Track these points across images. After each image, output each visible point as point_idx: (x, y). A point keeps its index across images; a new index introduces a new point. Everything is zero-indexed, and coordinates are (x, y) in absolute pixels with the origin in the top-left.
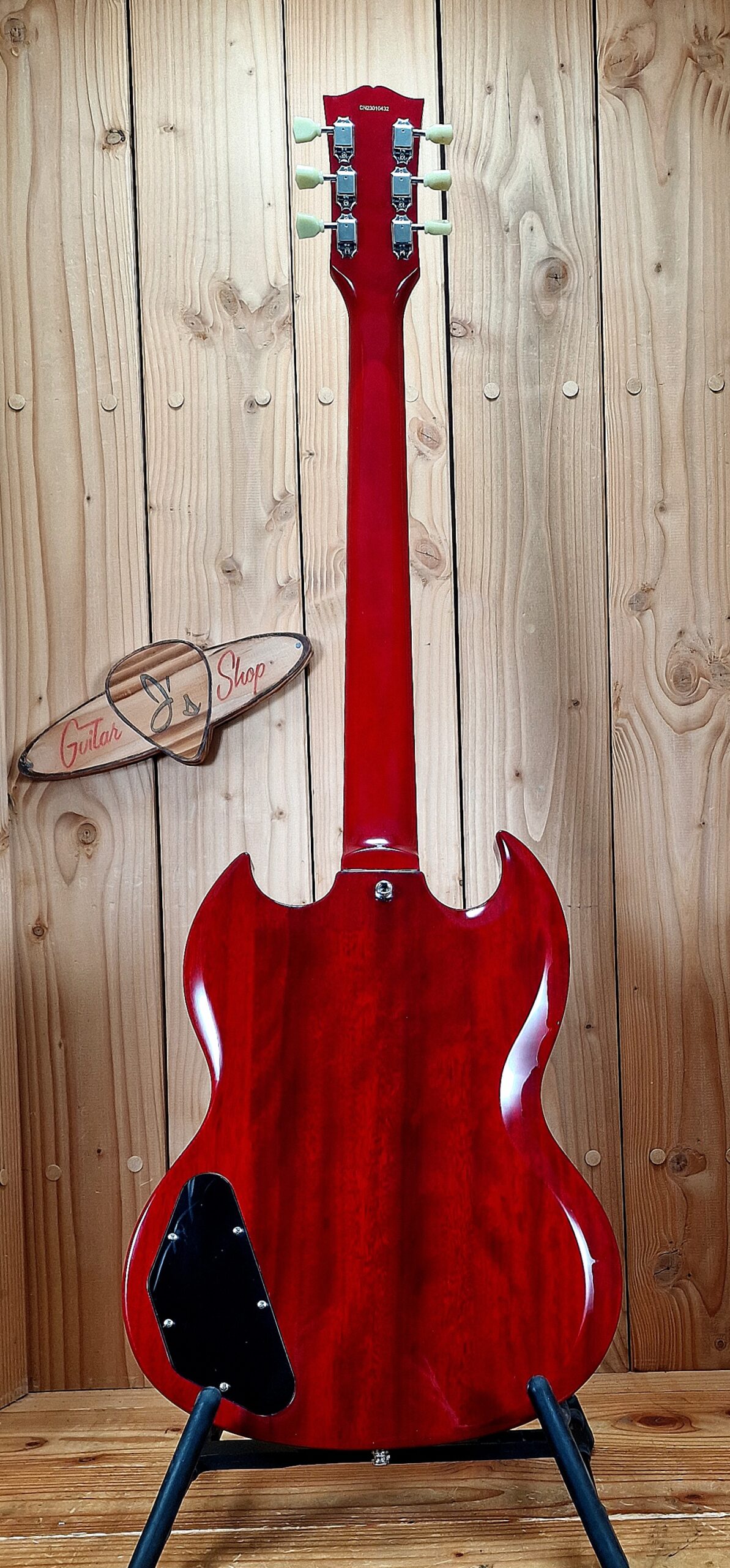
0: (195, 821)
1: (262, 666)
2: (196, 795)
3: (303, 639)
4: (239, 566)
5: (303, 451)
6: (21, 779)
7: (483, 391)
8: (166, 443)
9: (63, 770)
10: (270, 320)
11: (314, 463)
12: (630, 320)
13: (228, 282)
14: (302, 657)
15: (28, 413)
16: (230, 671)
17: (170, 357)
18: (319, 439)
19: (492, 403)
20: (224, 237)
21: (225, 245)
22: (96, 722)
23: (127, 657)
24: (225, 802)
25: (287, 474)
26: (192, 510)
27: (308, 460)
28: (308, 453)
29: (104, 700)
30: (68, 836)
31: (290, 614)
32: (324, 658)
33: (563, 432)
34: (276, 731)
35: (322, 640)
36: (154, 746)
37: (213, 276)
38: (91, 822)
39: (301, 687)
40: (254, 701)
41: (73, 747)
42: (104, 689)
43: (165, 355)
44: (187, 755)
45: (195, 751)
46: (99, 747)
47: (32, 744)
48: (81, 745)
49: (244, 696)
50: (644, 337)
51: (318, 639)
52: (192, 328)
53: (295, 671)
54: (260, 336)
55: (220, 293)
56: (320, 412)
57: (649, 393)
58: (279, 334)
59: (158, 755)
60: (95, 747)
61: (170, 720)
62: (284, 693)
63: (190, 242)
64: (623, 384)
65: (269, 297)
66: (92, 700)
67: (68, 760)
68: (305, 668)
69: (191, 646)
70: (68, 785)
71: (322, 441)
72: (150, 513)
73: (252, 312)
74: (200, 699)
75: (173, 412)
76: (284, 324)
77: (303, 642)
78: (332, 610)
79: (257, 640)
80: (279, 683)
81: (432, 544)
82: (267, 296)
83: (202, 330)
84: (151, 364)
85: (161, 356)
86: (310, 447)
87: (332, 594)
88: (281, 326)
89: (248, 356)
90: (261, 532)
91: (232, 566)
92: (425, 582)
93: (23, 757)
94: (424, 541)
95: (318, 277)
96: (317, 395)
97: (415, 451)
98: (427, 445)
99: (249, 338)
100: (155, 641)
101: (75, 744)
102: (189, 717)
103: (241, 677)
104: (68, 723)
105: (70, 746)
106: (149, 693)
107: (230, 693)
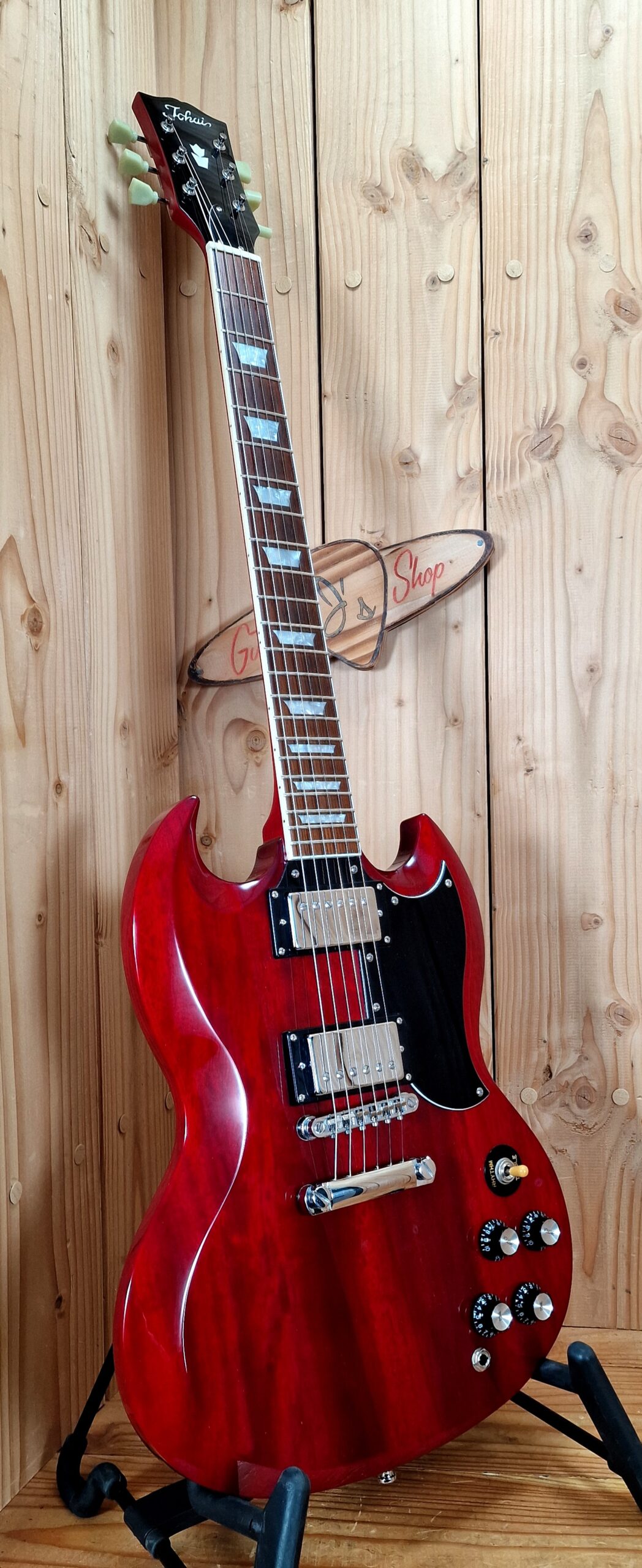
0: (367, 727)
1: (441, 566)
2: (367, 700)
3: (484, 534)
4: (417, 457)
5: (488, 330)
6: (189, 685)
8: (341, 328)
9: (232, 676)
10: (455, 189)
11: (500, 343)
13: (410, 149)
14: (484, 556)
15: (199, 302)
16: (407, 572)
17: (348, 233)
18: (505, 317)
20: (408, 99)
21: (409, 109)
24: (397, 710)
25: (471, 357)
26: (368, 397)
27: (493, 340)
28: (493, 332)
30: (237, 744)
31: (471, 507)
32: (505, 556)
34: (451, 633)
35: (505, 537)
37: (395, 143)
38: (260, 728)
39: (480, 586)
40: (431, 603)
41: (244, 653)
43: (343, 231)
44: (361, 660)
45: (369, 656)
47: (202, 650)
48: (252, 652)
49: (422, 596)
51: (499, 534)
52: (372, 201)
53: (474, 572)
54: (445, 205)
55: (403, 162)
56: (507, 287)
58: (464, 203)
61: (343, 624)
62: (463, 592)
63: (371, 106)
65: (455, 163)
67: (239, 666)
68: (485, 567)
69: (366, 546)
70: (237, 690)
71: (509, 318)
72: (325, 403)
73: (436, 180)
74: (375, 602)
75: (350, 292)
76: (470, 192)
77: (485, 540)
78: (516, 502)
79: (436, 538)
80: (458, 584)
81: (627, 427)
82: (453, 162)
83: (382, 203)
84: (328, 241)
85: (339, 232)
86: (496, 326)
87: (516, 485)
88: (467, 194)
89: (430, 229)
90: (441, 420)
91: (410, 457)
92: (619, 470)
93: (193, 663)
94: (618, 425)
95: (508, 137)
96: (505, 269)
97: (611, 326)
98: (624, 319)
99: (433, 209)
100: (328, 541)
101: (246, 650)
102: (363, 621)
103: (419, 577)
104: (240, 628)
105: (241, 652)
106: (323, 597)
107: (406, 595)
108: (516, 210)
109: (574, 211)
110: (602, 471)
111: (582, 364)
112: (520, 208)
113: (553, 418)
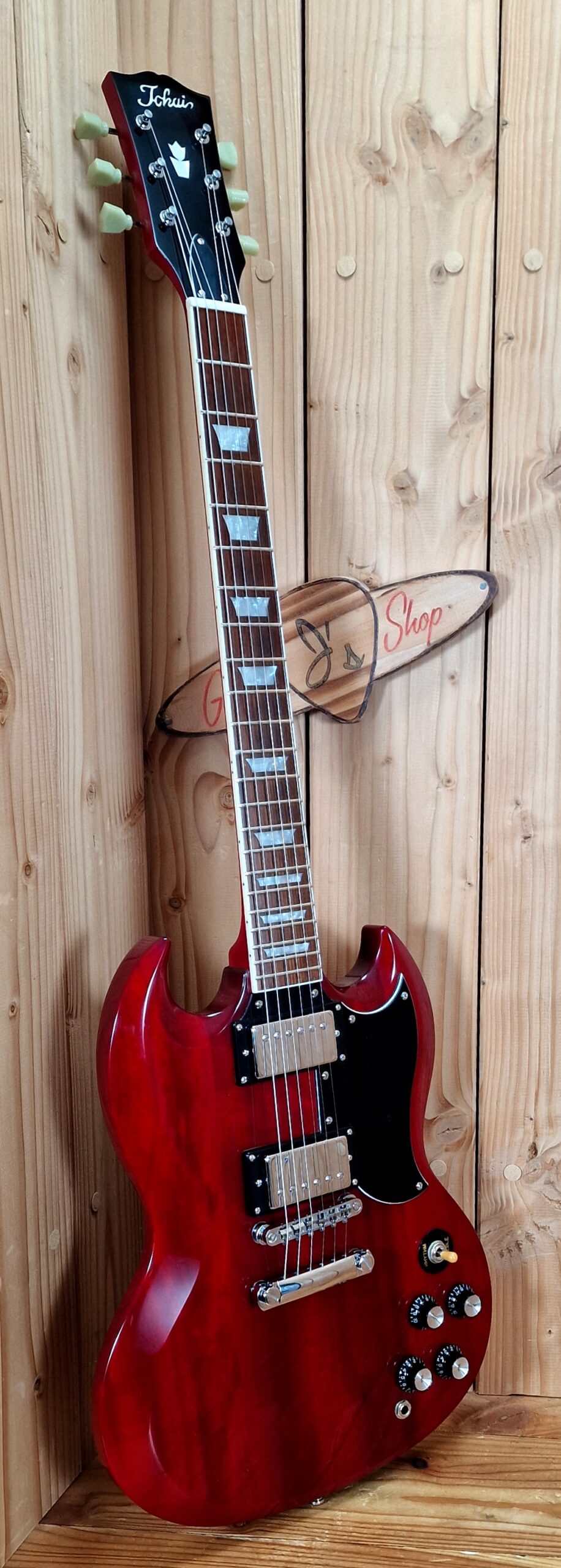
1: (438, 611)
3: (485, 576)
4: (414, 482)
5: (499, 333)
6: (157, 734)
8: (332, 323)
9: (205, 728)
10: (468, 157)
11: (513, 350)
13: (417, 105)
14: (487, 600)
16: (399, 616)
17: (340, 209)
18: (520, 317)
20: (416, 41)
21: (416, 55)
23: (282, 597)
24: (385, 766)
25: (479, 364)
26: (361, 411)
27: (505, 345)
28: (506, 337)
30: (209, 798)
31: (474, 541)
32: (510, 598)
34: (448, 683)
36: (309, 704)
37: (399, 99)
39: (481, 632)
40: (426, 651)
41: (217, 703)
43: (335, 206)
44: (346, 716)
45: (356, 711)
47: (170, 697)
49: (417, 645)
51: (504, 573)
52: (369, 169)
53: (474, 619)
54: (456, 174)
55: (407, 122)
56: (524, 282)
58: (478, 176)
61: (328, 674)
62: (460, 639)
63: (372, 49)
65: (468, 126)
67: (211, 717)
68: (487, 611)
69: (356, 586)
70: (209, 742)
71: (525, 320)
72: (311, 414)
73: (446, 146)
74: (362, 648)
75: (342, 283)
76: (485, 161)
77: (487, 581)
78: (525, 538)
79: (432, 580)
80: (457, 632)
82: (466, 124)
83: (382, 172)
84: (317, 219)
85: (330, 209)
86: (508, 329)
87: (525, 516)
88: (482, 164)
89: (437, 206)
90: (442, 439)
91: (407, 482)
93: (162, 713)
95: (533, 94)
96: (522, 260)
99: (441, 181)
100: (311, 580)
101: (220, 699)
102: (351, 671)
103: (414, 623)
104: (213, 674)
105: (213, 701)
106: (305, 642)
107: (398, 643)
108: (539, 183)
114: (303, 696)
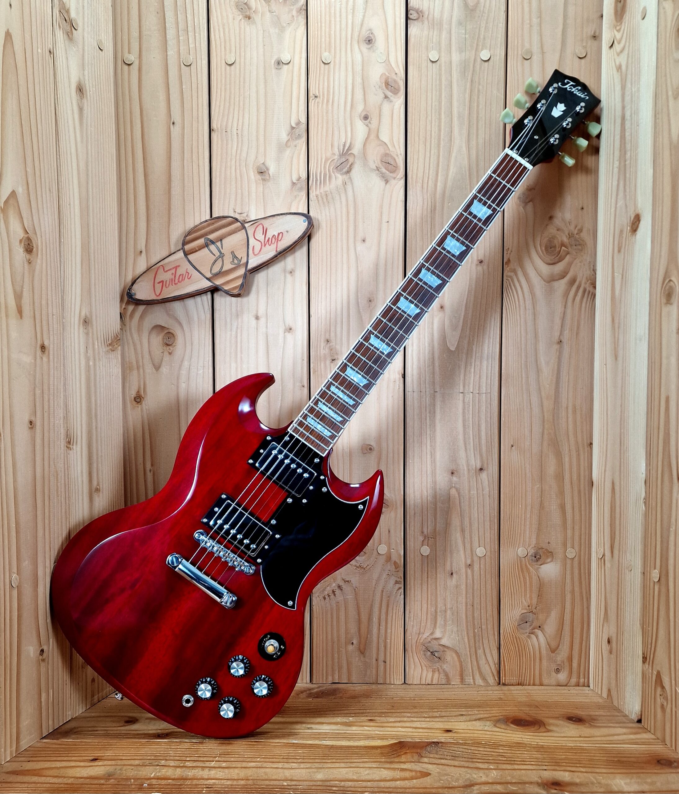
0: (237, 332)
2: (237, 316)
3: (307, 216)
4: (268, 169)
5: (311, 94)
6: (128, 303)
7: (428, 56)
8: (223, 88)
9: (153, 297)
10: (292, 7)
11: (318, 103)
12: (526, 9)
14: (307, 229)
15: (135, 67)
17: (227, 30)
18: (321, 87)
19: (434, 64)
22: (176, 268)
23: (196, 226)
24: (255, 321)
25: (300, 110)
26: (239, 132)
27: (314, 100)
28: (314, 96)
29: (181, 254)
30: (157, 340)
31: (300, 201)
32: (320, 230)
33: (479, 84)
34: (288, 276)
35: (320, 219)
36: (212, 284)
38: (171, 331)
39: (305, 249)
40: (276, 256)
41: (161, 284)
42: (181, 247)
43: (224, 29)
44: (233, 290)
45: (237, 288)
46: (177, 284)
47: (135, 281)
48: (166, 282)
49: (269, 253)
50: (535, 21)
51: (317, 217)
52: (241, 12)
53: (302, 238)
54: (286, 17)
56: (322, 69)
57: (536, 58)
58: (297, 16)
59: (214, 290)
60: (175, 284)
61: (222, 267)
62: (294, 252)
64: (520, 52)
66: (174, 253)
68: (308, 236)
69: (237, 220)
70: (157, 308)
71: (323, 88)
72: (212, 134)
73: (280, 2)
74: (241, 254)
75: (228, 67)
76: (301, 10)
77: (307, 219)
78: (327, 199)
79: (278, 217)
80: (291, 245)
81: (392, 157)
83: (248, 13)
84: (215, 35)
85: (221, 30)
86: (315, 92)
87: (327, 188)
88: (299, 11)
89: (277, 31)
90: (282, 147)
91: (264, 169)
92: (387, 182)
93: (130, 289)
94: (386, 155)
96: (321, 57)
97: (383, 96)
98: (391, 91)
99: (278, 18)
100: (214, 216)
101: (162, 282)
102: (235, 266)
103: (268, 240)
104: (159, 268)
105: (159, 283)
106: (209, 250)
107: (260, 251)
108: (328, 22)
109: (362, 25)
110: (376, 182)
111: (366, 118)
112: (330, 21)
113: (349, 149)
114: (208, 279)
